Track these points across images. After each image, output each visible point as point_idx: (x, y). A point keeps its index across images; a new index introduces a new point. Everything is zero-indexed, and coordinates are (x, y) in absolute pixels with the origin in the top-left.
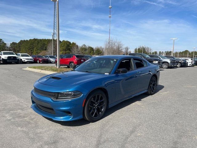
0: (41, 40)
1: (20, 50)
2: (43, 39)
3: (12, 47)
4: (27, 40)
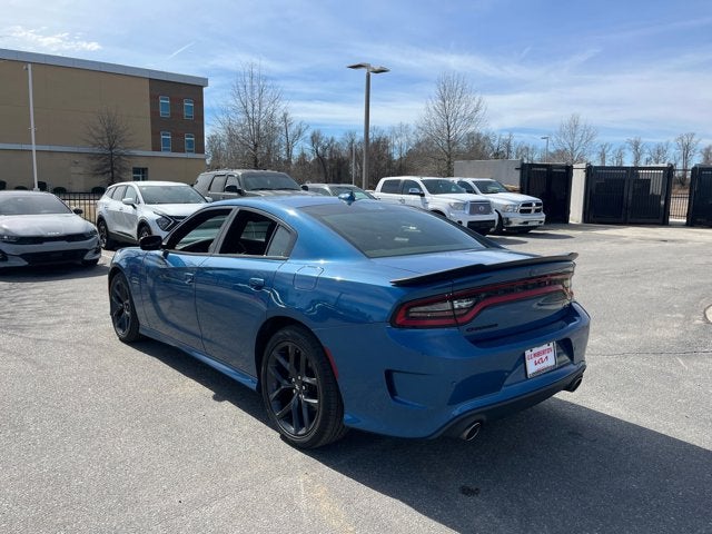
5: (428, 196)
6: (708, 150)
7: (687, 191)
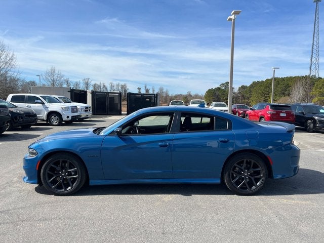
0: (283, 79)
1: (251, 97)
2: (287, 77)
3: (240, 93)
4: (262, 81)
5: (47, 104)
6: (95, 85)
7: (126, 102)
